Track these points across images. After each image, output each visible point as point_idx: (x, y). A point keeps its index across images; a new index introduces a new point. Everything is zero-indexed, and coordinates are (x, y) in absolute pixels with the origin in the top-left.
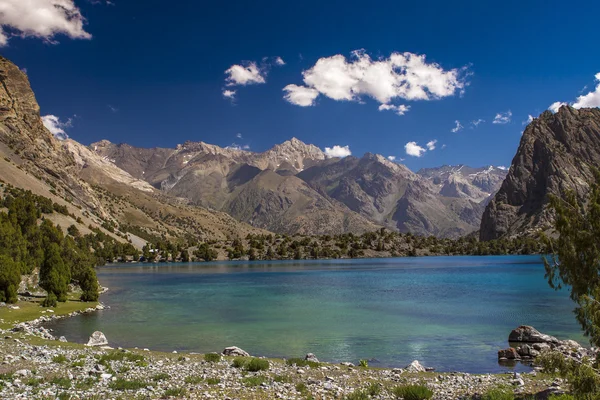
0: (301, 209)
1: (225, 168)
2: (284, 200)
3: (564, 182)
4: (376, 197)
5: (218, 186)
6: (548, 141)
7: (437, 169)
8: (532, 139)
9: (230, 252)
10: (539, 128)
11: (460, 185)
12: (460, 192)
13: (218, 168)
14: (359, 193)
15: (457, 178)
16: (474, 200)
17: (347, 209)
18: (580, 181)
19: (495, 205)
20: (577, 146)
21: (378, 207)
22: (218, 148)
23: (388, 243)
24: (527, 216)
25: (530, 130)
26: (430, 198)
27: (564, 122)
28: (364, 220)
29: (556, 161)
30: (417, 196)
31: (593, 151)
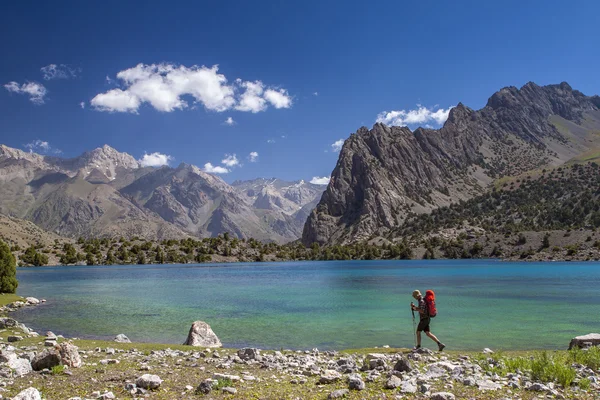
0: (113, 219)
1: (29, 174)
2: (94, 209)
3: (380, 195)
4: (191, 208)
5: (20, 193)
6: (365, 156)
7: (251, 182)
8: (351, 153)
9: (63, 257)
10: (357, 143)
11: (273, 198)
12: (273, 205)
13: (21, 174)
14: (173, 203)
15: (270, 191)
16: (286, 213)
17: (161, 219)
18: (394, 194)
19: (316, 216)
20: (390, 162)
21: (192, 218)
22: (21, 152)
23: (234, 247)
24: (347, 227)
25: (348, 144)
26: (244, 210)
27: (379, 138)
28: (179, 230)
29: (372, 175)
30: (232, 208)
31: (403, 166)
